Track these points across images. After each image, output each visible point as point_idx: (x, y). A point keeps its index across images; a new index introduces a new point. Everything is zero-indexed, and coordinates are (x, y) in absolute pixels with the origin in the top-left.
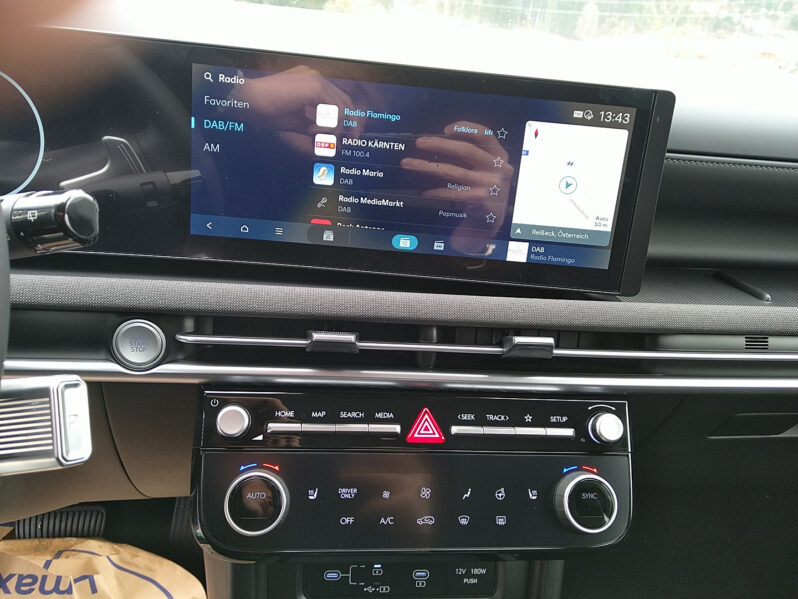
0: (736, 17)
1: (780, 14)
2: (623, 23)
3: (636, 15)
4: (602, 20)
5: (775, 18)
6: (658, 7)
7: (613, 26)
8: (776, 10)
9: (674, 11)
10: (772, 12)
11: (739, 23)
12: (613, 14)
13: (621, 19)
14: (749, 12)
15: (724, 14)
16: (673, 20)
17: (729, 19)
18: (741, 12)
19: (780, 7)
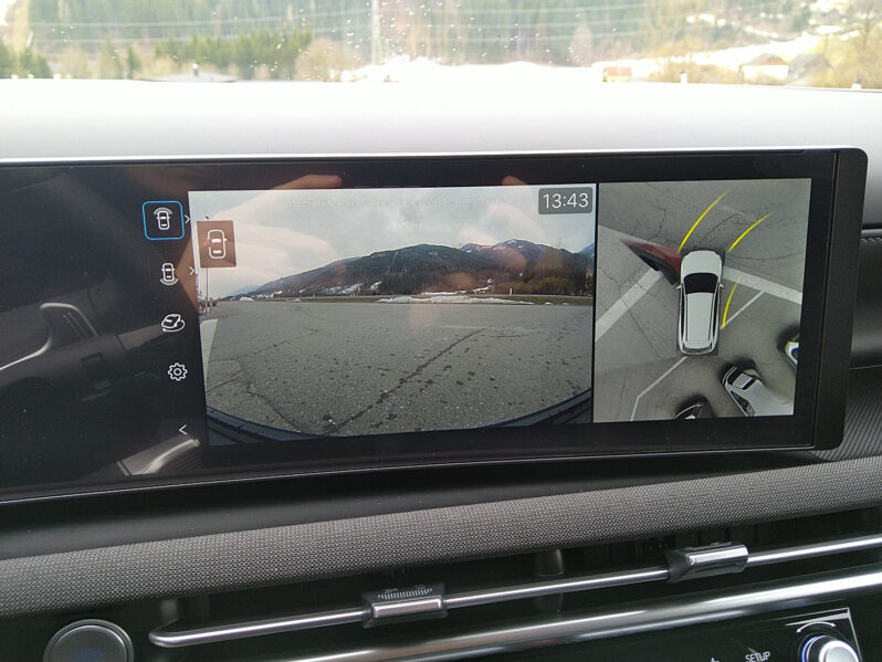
0: (735, 24)
1: (780, 16)
2: (618, 44)
3: (633, 33)
4: (596, 43)
5: (775, 21)
6: (654, 23)
7: (609, 47)
8: (775, 13)
9: (671, 24)
10: (771, 16)
11: (740, 30)
12: (608, 35)
13: (616, 39)
14: (748, 18)
15: (722, 22)
16: (671, 35)
17: (728, 27)
18: (740, 19)
19: (780, 8)
